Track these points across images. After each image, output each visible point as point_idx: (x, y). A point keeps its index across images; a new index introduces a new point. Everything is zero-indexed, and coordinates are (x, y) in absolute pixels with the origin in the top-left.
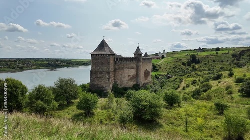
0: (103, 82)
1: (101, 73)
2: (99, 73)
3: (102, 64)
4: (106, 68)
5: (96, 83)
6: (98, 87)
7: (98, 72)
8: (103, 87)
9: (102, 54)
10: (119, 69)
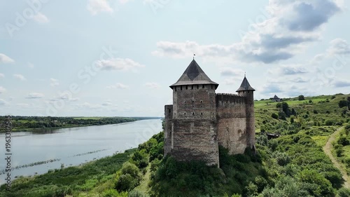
0: (201, 144)
1: (197, 124)
2: (192, 125)
3: (200, 105)
4: (208, 113)
5: (187, 145)
6: (190, 155)
7: (189, 122)
8: (203, 155)
9: (197, 86)
10: (224, 117)
